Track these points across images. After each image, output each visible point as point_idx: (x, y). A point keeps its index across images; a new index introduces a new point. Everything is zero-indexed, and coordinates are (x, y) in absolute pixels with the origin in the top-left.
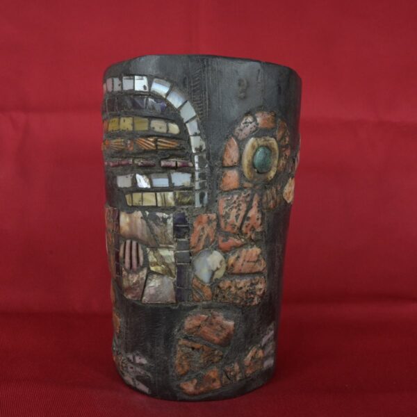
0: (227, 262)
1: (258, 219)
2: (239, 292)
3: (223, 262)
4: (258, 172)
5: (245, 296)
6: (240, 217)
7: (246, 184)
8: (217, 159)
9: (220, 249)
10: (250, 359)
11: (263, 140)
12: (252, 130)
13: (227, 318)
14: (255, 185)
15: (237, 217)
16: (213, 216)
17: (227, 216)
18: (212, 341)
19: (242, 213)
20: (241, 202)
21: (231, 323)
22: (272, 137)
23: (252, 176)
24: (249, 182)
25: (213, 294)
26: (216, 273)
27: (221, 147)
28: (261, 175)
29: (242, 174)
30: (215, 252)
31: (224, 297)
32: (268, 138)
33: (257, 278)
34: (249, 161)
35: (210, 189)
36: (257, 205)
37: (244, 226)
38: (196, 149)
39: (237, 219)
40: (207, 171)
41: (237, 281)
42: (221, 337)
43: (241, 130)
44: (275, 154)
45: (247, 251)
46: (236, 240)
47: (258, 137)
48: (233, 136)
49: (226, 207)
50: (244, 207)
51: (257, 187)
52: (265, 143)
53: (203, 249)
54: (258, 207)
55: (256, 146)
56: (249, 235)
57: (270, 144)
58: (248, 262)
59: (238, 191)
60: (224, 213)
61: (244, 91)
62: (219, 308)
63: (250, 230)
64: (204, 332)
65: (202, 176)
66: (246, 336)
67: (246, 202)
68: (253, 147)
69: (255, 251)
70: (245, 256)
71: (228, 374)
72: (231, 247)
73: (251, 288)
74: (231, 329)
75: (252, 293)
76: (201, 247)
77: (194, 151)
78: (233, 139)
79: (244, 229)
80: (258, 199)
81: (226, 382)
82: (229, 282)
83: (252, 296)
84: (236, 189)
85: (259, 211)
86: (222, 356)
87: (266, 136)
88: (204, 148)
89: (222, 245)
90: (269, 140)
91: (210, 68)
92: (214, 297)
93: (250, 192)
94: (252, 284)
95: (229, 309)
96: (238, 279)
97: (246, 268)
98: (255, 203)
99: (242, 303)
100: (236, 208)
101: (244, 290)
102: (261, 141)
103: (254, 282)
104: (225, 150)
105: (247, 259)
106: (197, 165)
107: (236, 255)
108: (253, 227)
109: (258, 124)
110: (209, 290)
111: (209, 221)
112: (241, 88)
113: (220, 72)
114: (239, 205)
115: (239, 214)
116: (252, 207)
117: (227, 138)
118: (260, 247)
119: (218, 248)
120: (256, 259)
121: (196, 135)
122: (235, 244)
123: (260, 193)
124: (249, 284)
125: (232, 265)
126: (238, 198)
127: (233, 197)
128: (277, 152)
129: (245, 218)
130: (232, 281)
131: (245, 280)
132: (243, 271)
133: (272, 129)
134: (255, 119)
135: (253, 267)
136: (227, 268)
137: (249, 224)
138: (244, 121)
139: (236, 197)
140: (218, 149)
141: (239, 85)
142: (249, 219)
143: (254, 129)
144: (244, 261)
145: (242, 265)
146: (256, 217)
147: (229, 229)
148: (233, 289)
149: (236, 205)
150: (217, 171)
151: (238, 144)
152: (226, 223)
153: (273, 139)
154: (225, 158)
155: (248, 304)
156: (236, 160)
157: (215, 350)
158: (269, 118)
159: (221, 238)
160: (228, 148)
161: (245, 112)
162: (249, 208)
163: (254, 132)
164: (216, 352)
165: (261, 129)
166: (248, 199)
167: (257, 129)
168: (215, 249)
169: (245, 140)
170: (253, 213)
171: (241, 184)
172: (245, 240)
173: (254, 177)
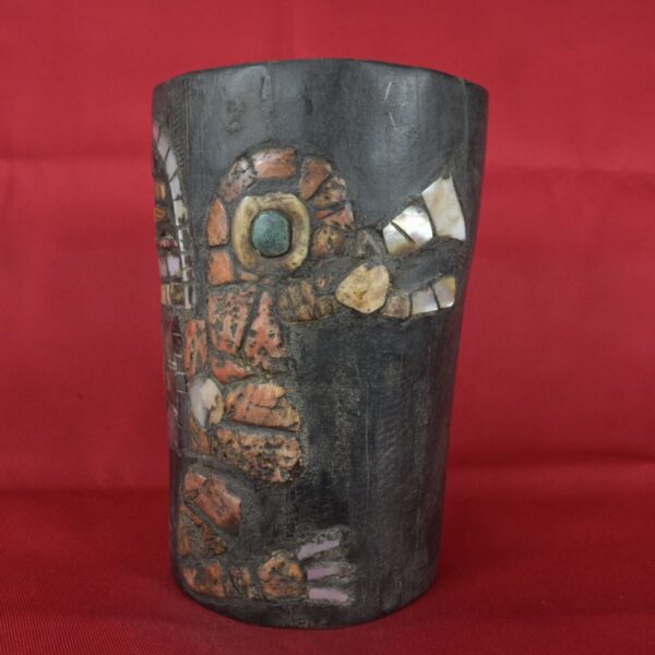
0: (224, 400)
1: (272, 336)
2: (245, 453)
3: (220, 399)
4: (263, 255)
5: (256, 463)
6: (238, 328)
7: (244, 275)
8: (201, 235)
9: (215, 376)
10: (269, 570)
11: (268, 199)
12: (246, 184)
13: (230, 490)
14: (261, 277)
15: (233, 328)
16: (202, 324)
17: (219, 325)
18: (213, 519)
19: (241, 324)
20: (238, 305)
21: (235, 501)
22: (287, 193)
23: (253, 260)
24: (249, 271)
25: (211, 446)
26: (212, 414)
27: (204, 215)
28: (271, 261)
29: (235, 259)
30: (209, 381)
31: (225, 456)
32: (279, 195)
33: (281, 436)
34: (243, 237)
35: (198, 281)
36: (267, 311)
37: (247, 344)
38: (180, 220)
39: (233, 332)
40: (192, 253)
41: (242, 434)
42: (223, 518)
43: (229, 185)
44: (301, 222)
45: (256, 388)
46: (236, 366)
47: (258, 195)
48: (218, 196)
49: (217, 312)
50: (244, 312)
51: (267, 281)
52: (274, 204)
53: (197, 373)
54: (270, 315)
55: (256, 210)
56: (257, 362)
57: (286, 205)
58: (257, 405)
59: (232, 286)
60: (214, 322)
61: (236, 119)
62: (220, 471)
63: (259, 353)
64: (202, 501)
65: (188, 261)
66: (264, 529)
67: (248, 305)
68: (249, 212)
69: (271, 390)
70: (252, 396)
71: (235, 580)
72: (230, 377)
73: (267, 451)
74: (236, 511)
75: (268, 460)
76: (194, 372)
77: (177, 224)
78: (218, 202)
79: (247, 349)
80: (270, 301)
81: (231, 592)
82: (230, 432)
83: (270, 465)
84: (229, 283)
85: (272, 322)
86: (226, 549)
87: (276, 191)
88: (186, 217)
89: (217, 371)
90: (281, 199)
91: (190, 92)
92: (213, 452)
93: (253, 289)
94: (268, 446)
95: (234, 477)
96: (244, 430)
97: (255, 415)
98: (264, 307)
99: (253, 473)
100: (230, 313)
101: (255, 451)
102: (265, 202)
103: (272, 442)
104: (209, 219)
105: (255, 402)
106: (181, 245)
107: (238, 392)
108: (263, 348)
109: (255, 173)
110: (205, 438)
111: (199, 332)
112: (231, 115)
113: (202, 95)
114: (236, 309)
115: (236, 325)
116: (258, 315)
117: (211, 201)
118: (282, 385)
119: (211, 375)
120: (273, 403)
121: (178, 198)
122: (235, 374)
123: (273, 292)
124: (262, 444)
125: (232, 407)
126: (233, 298)
127: (226, 295)
128: (306, 220)
129: (248, 331)
130: (234, 432)
131: (255, 435)
132: (248, 420)
133: (289, 178)
134: (251, 165)
135: (267, 417)
136: (225, 409)
137: (255, 343)
138: (232, 171)
139: (230, 295)
140: (202, 218)
141: (229, 111)
142: (254, 333)
143: (249, 181)
144: (251, 403)
145: (248, 409)
146: (268, 331)
147: (223, 347)
148: (236, 445)
149: (229, 309)
150: (203, 253)
151: (227, 210)
152: (219, 338)
153: (290, 196)
154: (210, 232)
155: (264, 478)
156: (224, 235)
157: (217, 535)
158: (279, 160)
159: (215, 361)
160: (212, 216)
161: (239, 154)
162: (253, 316)
163: (249, 186)
164: (218, 539)
165: (263, 181)
166: (251, 300)
167: (254, 181)
168: (209, 377)
169: (237, 202)
170: (261, 323)
171: (236, 275)
172: (252, 369)
173: (257, 264)
